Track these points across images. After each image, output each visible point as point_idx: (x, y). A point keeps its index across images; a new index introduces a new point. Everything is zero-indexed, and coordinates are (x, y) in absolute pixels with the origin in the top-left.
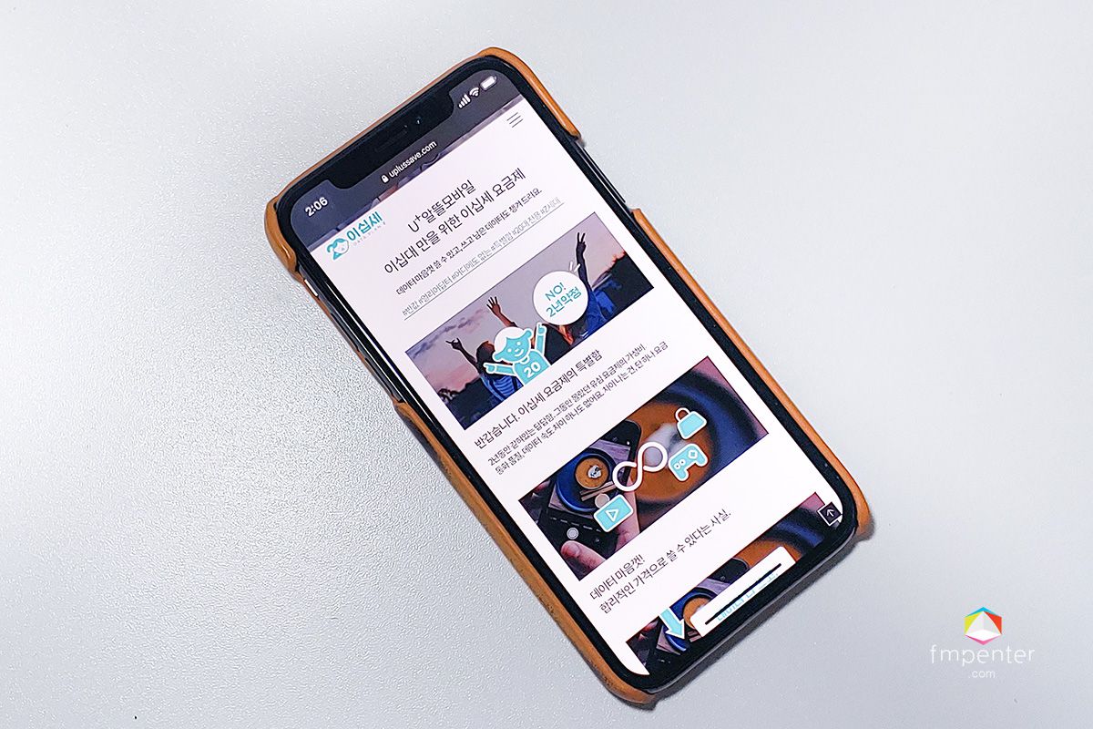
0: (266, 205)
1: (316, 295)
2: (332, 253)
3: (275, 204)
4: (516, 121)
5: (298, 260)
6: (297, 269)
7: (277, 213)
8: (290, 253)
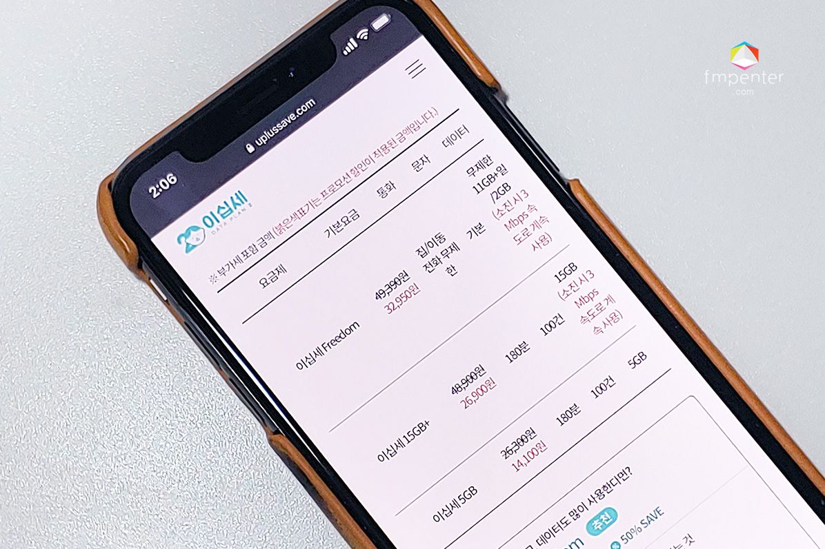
0: (98, 186)
1: (165, 299)
2: (184, 245)
3: (110, 186)
4: (416, 69)
5: (140, 254)
6: (140, 266)
7: (113, 196)
8: (130, 246)
